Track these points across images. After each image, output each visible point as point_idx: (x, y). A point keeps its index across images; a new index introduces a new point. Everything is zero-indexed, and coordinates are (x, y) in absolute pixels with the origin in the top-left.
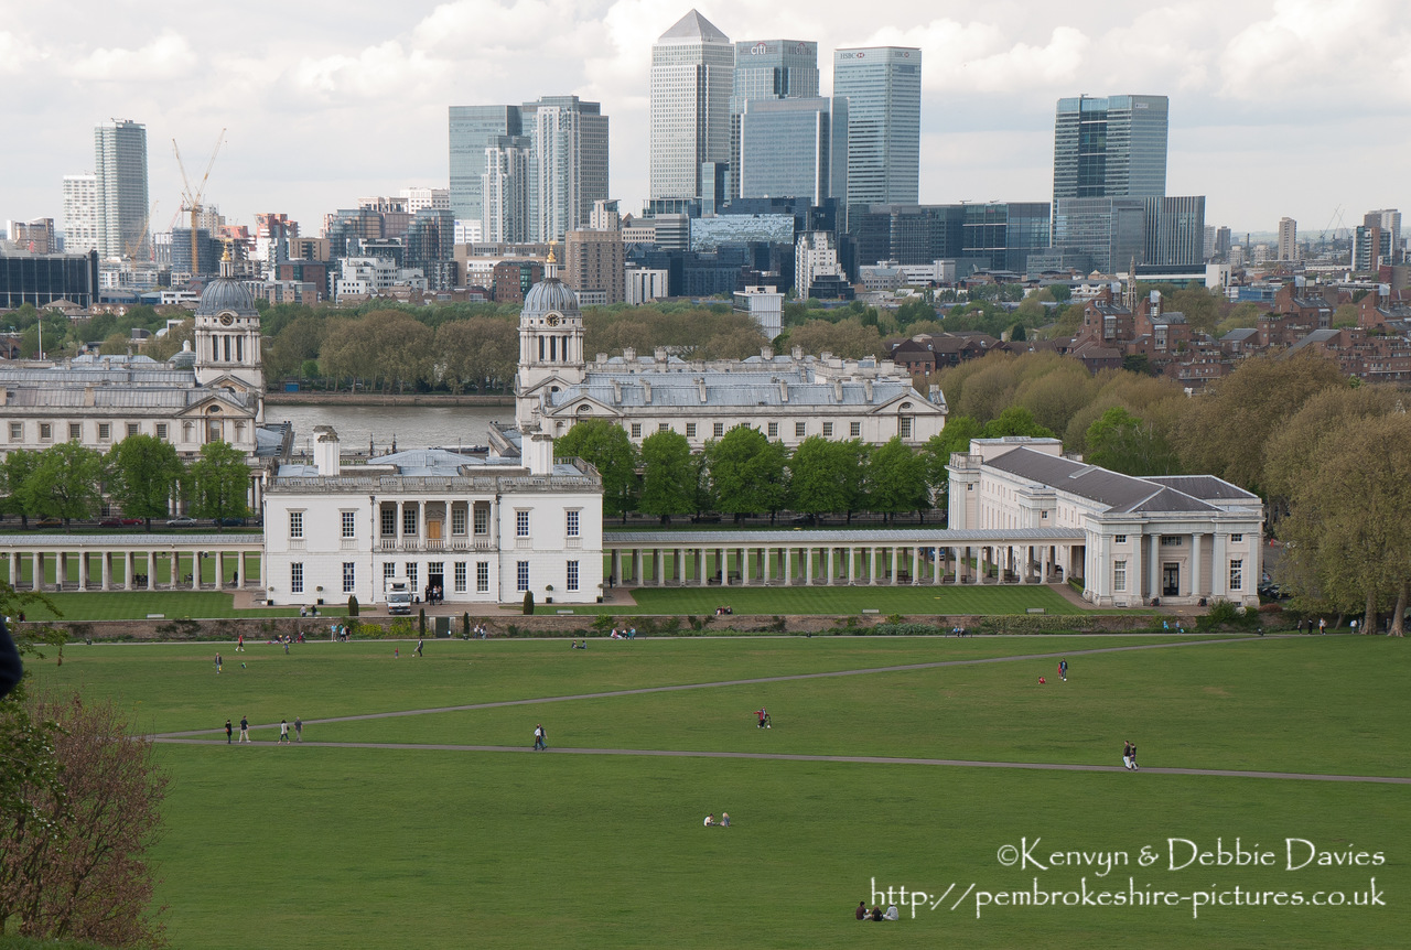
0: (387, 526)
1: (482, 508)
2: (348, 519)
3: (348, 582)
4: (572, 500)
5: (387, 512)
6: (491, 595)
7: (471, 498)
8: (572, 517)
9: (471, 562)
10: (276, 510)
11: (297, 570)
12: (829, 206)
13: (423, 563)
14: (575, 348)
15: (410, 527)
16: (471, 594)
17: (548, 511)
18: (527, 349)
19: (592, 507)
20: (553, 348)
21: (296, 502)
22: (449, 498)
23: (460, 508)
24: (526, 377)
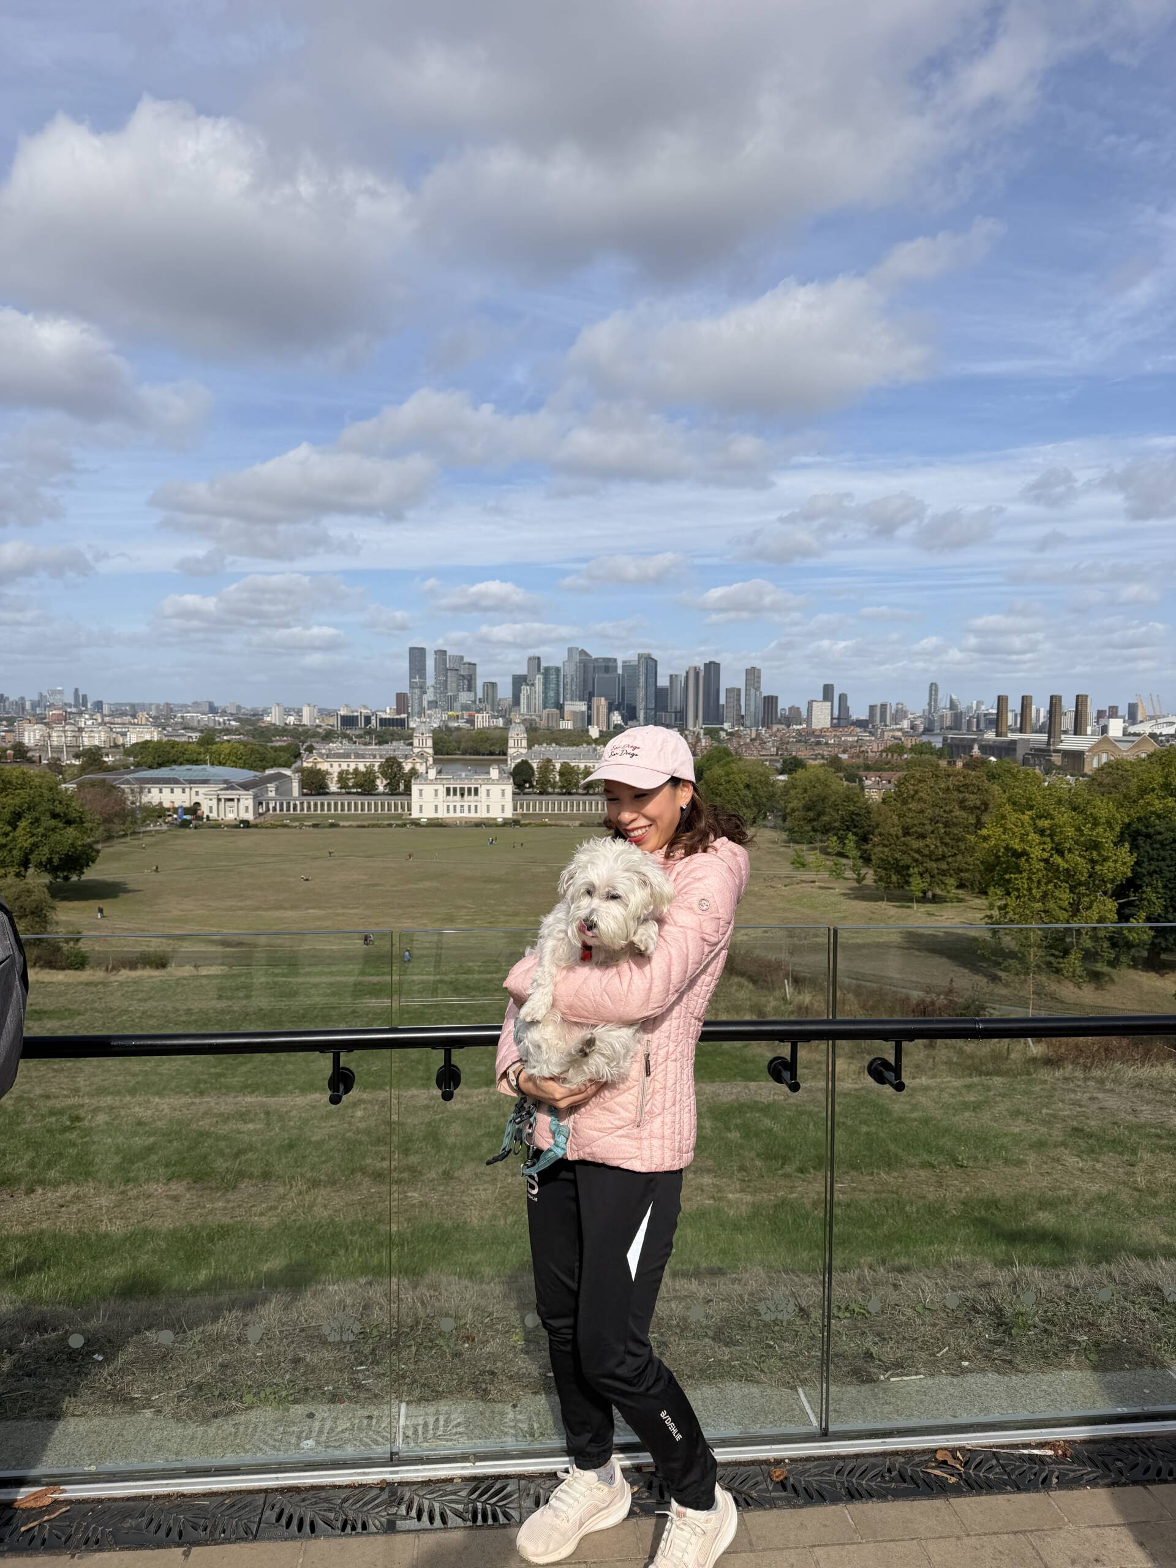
0: (448, 793)
1: (476, 790)
2: (436, 791)
3: (436, 810)
4: (503, 787)
5: (448, 790)
6: (478, 815)
7: (473, 786)
8: (503, 791)
9: (473, 805)
10: (415, 789)
11: (421, 806)
12: (621, 704)
13: (458, 805)
14: (524, 743)
15: (455, 794)
16: (473, 815)
17: (496, 790)
18: (511, 743)
19: (509, 788)
20: (517, 743)
21: (421, 787)
22: (466, 786)
23: (469, 789)
24: (511, 751)
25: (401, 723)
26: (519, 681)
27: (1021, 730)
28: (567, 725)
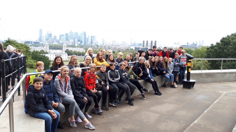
4: (66, 54)
7: (60, 54)
12: (80, 40)
14: (66, 47)
18: (63, 47)
20: (65, 47)
24: (63, 48)
25: (38, 43)
26: (61, 36)
27: (147, 46)
28: (70, 44)
